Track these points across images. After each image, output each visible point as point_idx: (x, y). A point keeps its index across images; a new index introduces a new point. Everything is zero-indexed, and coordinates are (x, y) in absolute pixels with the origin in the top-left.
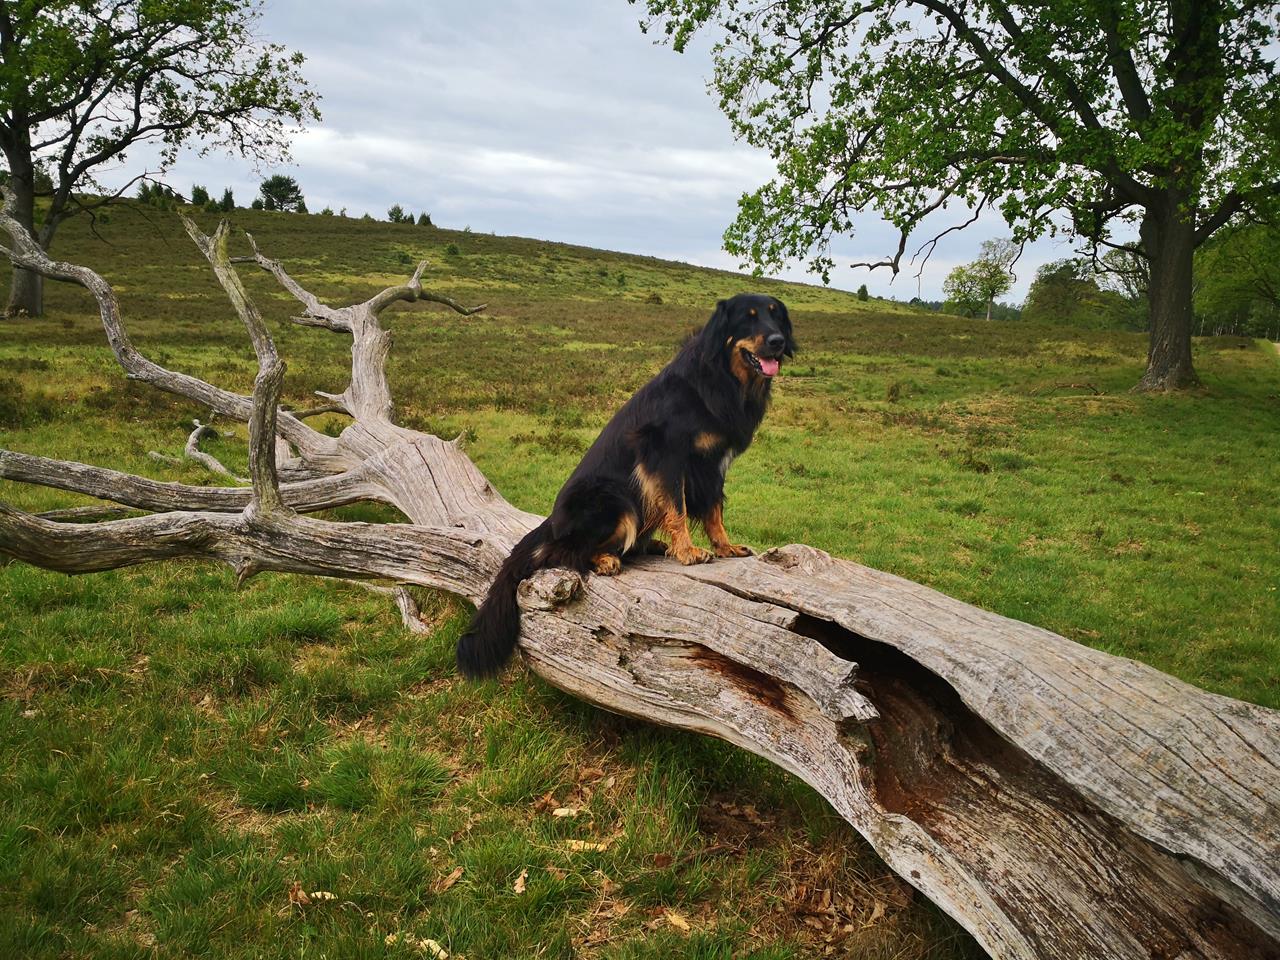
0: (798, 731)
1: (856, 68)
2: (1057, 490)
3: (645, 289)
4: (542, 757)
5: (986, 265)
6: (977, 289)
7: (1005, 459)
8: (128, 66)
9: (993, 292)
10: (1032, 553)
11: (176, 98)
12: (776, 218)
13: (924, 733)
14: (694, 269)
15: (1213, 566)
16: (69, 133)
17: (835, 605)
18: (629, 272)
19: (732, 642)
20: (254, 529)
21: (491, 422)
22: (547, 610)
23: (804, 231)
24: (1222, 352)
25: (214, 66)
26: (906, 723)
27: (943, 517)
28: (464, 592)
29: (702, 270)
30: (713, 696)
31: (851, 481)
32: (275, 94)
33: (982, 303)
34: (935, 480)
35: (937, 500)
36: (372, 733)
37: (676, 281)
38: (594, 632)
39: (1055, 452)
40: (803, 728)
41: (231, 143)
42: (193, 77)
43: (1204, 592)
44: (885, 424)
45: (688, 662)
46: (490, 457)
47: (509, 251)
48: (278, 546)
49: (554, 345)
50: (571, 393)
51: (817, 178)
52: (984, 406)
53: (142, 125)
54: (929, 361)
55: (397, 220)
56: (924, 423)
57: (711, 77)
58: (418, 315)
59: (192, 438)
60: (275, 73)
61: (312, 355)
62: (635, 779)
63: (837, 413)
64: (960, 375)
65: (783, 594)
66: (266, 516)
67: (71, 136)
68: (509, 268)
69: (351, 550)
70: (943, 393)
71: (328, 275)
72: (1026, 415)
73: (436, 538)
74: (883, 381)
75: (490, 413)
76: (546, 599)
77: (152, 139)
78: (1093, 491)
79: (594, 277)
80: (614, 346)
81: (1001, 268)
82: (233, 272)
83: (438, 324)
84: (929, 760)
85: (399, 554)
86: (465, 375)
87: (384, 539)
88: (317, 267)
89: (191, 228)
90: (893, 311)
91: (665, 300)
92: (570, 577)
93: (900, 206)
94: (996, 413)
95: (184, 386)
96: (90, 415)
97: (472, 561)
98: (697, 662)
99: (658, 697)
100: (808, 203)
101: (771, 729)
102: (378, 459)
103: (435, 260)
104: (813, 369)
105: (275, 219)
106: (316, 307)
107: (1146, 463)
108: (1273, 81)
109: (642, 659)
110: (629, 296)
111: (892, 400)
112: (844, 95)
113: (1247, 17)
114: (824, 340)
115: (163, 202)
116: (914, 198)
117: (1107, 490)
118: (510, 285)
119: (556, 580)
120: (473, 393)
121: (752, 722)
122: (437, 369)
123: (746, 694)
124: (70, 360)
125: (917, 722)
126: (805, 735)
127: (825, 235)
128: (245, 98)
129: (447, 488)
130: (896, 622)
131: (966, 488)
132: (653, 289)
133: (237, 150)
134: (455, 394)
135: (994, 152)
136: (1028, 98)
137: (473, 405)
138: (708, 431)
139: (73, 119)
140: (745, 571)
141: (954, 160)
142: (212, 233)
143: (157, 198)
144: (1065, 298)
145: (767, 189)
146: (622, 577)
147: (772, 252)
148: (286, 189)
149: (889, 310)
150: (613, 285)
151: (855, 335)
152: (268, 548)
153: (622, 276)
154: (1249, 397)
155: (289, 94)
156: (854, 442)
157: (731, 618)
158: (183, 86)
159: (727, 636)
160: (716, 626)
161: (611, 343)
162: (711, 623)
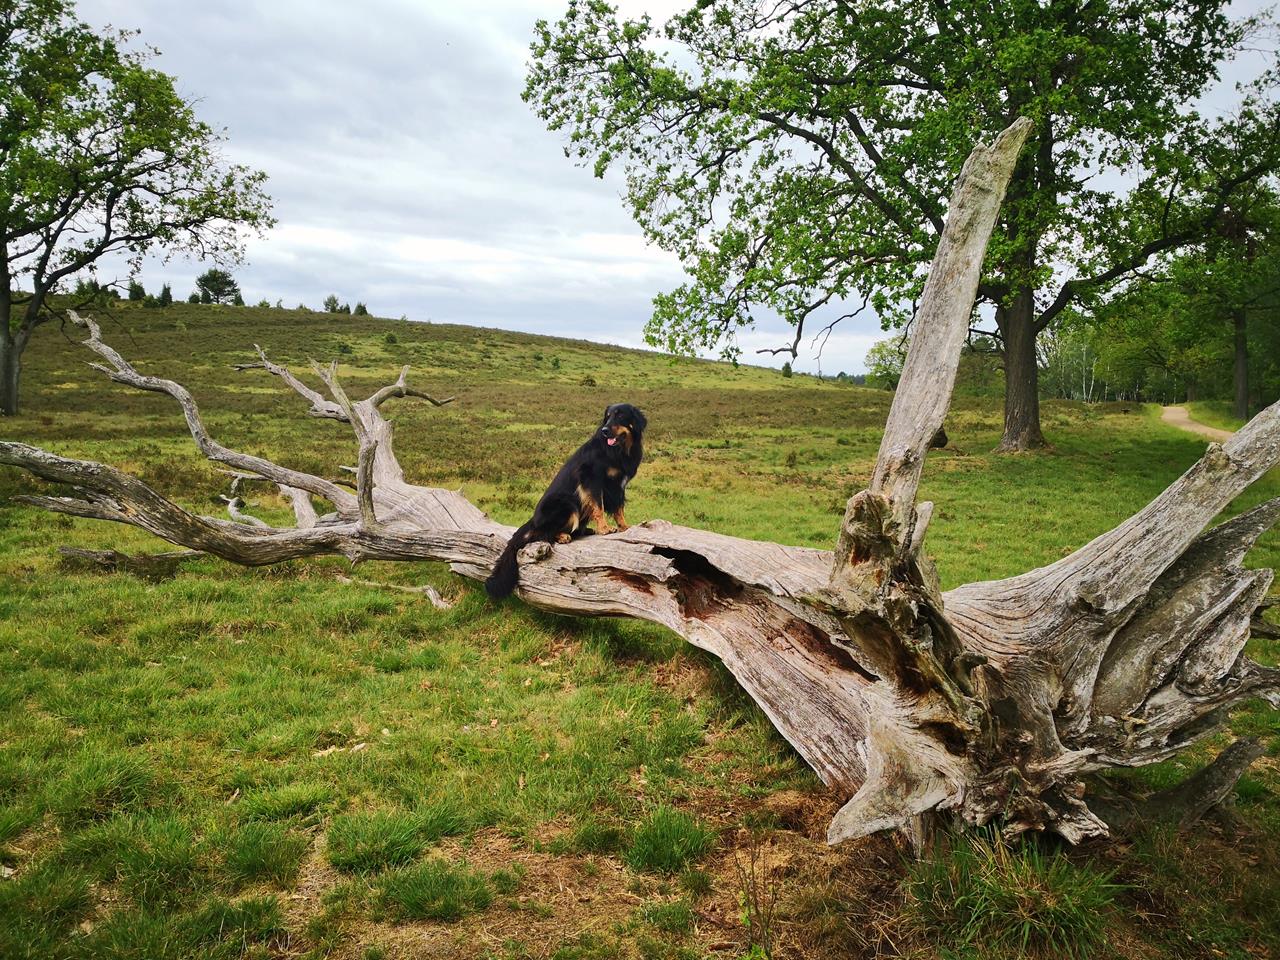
1: (749, 186)
3: (579, 371)
4: (533, 642)
6: (897, 362)
11: (143, 212)
12: (687, 314)
13: (706, 590)
14: (626, 351)
18: (563, 356)
19: (625, 563)
20: (362, 535)
22: (533, 563)
23: (712, 325)
24: (1107, 417)
26: (699, 588)
28: (484, 563)
29: (633, 352)
30: (618, 592)
32: (232, 205)
37: (609, 363)
38: (558, 571)
40: (656, 597)
41: (189, 249)
42: (159, 194)
44: (777, 483)
45: (607, 577)
47: (446, 338)
48: (377, 544)
49: (498, 427)
50: (519, 466)
51: (722, 281)
52: (866, 467)
53: (111, 238)
54: (833, 432)
55: (333, 310)
57: (626, 191)
59: (231, 508)
62: (581, 645)
63: (739, 476)
64: (858, 443)
65: (648, 539)
66: (368, 527)
67: (44, 248)
68: (447, 355)
70: (835, 458)
74: (785, 449)
75: (457, 483)
76: (533, 557)
77: (120, 249)
79: (530, 361)
80: (552, 426)
84: (708, 601)
85: (447, 544)
86: (424, 455)
90: (817, 387)
91: (598, 382)
92: (545, 545)
93: (790, 303)
97: (489, 545)
98: (612, 576)
99: (591, 596)
100: (714, 301)
101: (644, 602)
102: (406, 505)
103: (374, 349)
104: (727, 442)
105: (214, 312)
106: (323, 403)
109: (584, 580)
110: (564, 379)
112: (741, 209)
113: (1075, 137)
114: (744, 415)
118: (448, 372)
119: (538, 547)
120: (438, 469)
125: (704, 587)
127: (731, 328)
128: (205, 209)
132: (587, 371)
138: (614, 467)
140: (632, 533)
143: (94, 295)
145: (680, 292)
147: (684, 342)
148: (221, 283)
149: (812, 386)
150: (549, 369)
151: (772, 411)
152: (371, 545)
153: (556, 359)
154: (1086, 453)
155: (246, 205)
156: (750, 497)
157: (624, 553)
158: (150, 201)
159: (623, 561)
160: (618, 557)
161: (549, 424)
162: (615, 556)
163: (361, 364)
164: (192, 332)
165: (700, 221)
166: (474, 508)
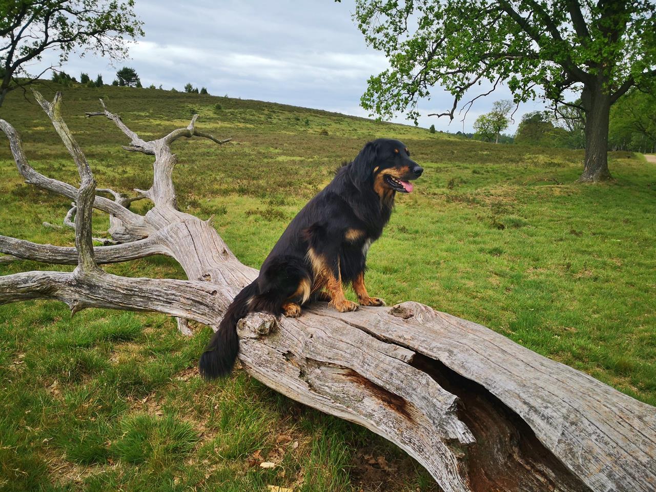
0: (415, 429)
1: (432, 8)
2: (542, 239)
3: (319, 127)
4: (254, 427)
5: (496, 114)
6: (491, 127)
7: (512, 221)
8: (41, 8)
9: (500, 129)
10: (532, 278)
11: (67, 25)
12: (388, 89)
13: (500, 439)
14: (345, 117)
15: (632, 285)
16: (10, 45)
17: (439, 349)
18: (311, 118)
19: (371, 369)
20: (79, 283)
21: (235, 202)
22: (255, 339)
23: (403, 97)
24: (619, 160)
25: (88, 8)
26: (487, 430)
27: (482, 256)
29: (349, 117)
30: (360, 401)
31: (431, 235)
32: (120, 22)
33: (494, 135)
34: (476, 235)
35: (479, 246)
36: (154, 404)
37: (336, 123)
38: (284, 354)
39: (538, 217)
40: (418, 428)
41: (96, 49)
42: (76, 14)
43: (630, 301)
44: (448, 201)
45: (343, 377)
46: (234, 223)
47: (248, 107)
48: (94, 293)
49: (271, 158)
50: (279, 186)
51: (411, 68)
52: (499, 191)
53: (49, 40)
54: (468, 166)
55: (189, 91)
56: (468, 201)
57: (354, 11)
59: (69, 214)
60: (119, 11)
61: (141, 164)
62: (310, 444)
63: (422, 196)
64: (485, 173)
65: (405, 339)
66: (86, 275)
67: (11, 46)
68: (248, 117)
69: (138, 296)
70: (477, 184)
71: (152, 121)
72: (522, 196)
73: (189, 289)
74: (445, 177)
75: (235, 197)
76: (255, 332)
77: (54, 47)
78: (561, 240)
79: (293, 121)
80: (303, 158)
81: (504, 116)
82: (64, 125)
83: (209, 147)
84: (504, 459)
85: (166, 299)
86: (223, 175)
87: (158, 289)
88: (147, 116)
89: (39, 97)
90: (449, 139)
91: (330, 133)
93: (455, 83)
94: (506, 195)
95: (58, 187)
96: (14, 200)
97: (211, 304)
98: (349, 378)
99: (324, 399)
100: (405, 81)
101: (397, 425)
102: (164, 231)
103: (209, 112)
105: (125, 91)
106: (137, 141)
107: (587, 223)
108: (653, 15)
109: (314, 373)
110: (311, 131)
111: (450, 188)
112: (425, 23)
115: (65, 82)
116: (463, 79)
117: (568, 239)
118: (248, 126)
119: (260, 321)
120: (226, 186)
121: (385, 420)
122: (208, 172)
123: (380, 401)
124: (11, 168)
125: (495, 429)
126: (420, 433)
127: (415, 99)
128: (103, 25)
129: (201, 250)
130: (481, 365)
131: (494, 238)
132: (324, 127)
133: (100, 53)
134: (216, 187)
135: (504, 54)
136: (523, 23)
137: (226, 193)
138: (354, 228)
139: (12, 37)
140: (379, 321)
141: (483, 58)
142: (51, 100)
143: (62, 80)
144: (536, 131)
145: (384, 74)
146: (301, 319)
147: (386, 108)
148: (130, 75)
149: (446, 138)
150: (303, 125)
151: (429, 152)
152: (88, 294)
153: (308, 121)
154: (637, 185)
155: (127, 22)
156: (432, 212)
157: (370, 353)
158: (71, 19)
159: (368, 365)
160: (361, 357)
161: (301, 157)
162: (358, 355)
163: (201, 120)
164: (112, 101)
165: (399, 30)
166: (218, 239)
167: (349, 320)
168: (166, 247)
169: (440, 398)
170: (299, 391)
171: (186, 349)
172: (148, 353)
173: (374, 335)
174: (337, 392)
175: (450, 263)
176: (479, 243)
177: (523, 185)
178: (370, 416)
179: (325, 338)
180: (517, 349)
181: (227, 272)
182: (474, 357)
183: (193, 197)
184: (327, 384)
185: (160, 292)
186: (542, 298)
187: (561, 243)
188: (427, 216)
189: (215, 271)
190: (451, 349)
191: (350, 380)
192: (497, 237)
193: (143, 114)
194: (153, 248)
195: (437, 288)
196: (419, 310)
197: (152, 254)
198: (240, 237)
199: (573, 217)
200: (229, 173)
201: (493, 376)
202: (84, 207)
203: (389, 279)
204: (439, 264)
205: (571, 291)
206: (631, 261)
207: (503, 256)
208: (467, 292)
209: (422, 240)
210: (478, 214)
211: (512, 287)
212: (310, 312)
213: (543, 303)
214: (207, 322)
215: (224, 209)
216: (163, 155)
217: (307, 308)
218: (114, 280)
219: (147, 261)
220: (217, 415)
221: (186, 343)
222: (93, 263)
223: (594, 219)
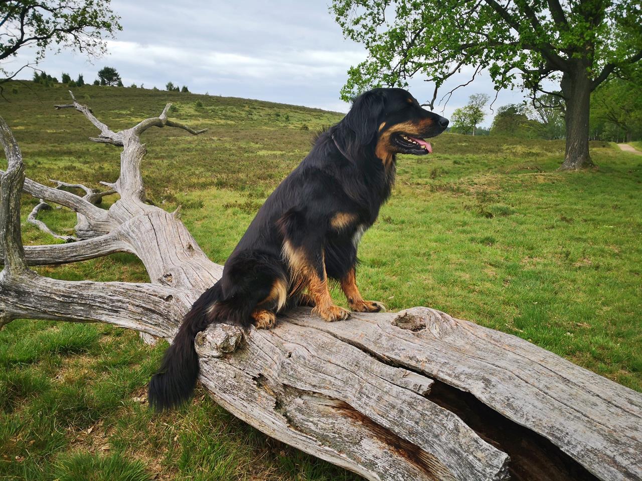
2: (533, 227)
3: (300, 123)
4: (220, 467)
5: (471, 108)
6: (467, 120)
7: (500, 209)
9: (476, 122)
10: (529, 268)
11: (43, 22)
12: (369, 80)
14: (324, 112)
15: (636, 273)
17: (469, 376)
18: (291, 114)
19: (372, 403)
20: (5, 289)
21: (213, 196)
22: (218, 357)
24: (594, 149)
25: (63, 4)
27: (474, 246)
30: (356, 443)
31: (418, 225)
32: (96, 18)
33: (470, 128)
34: (465, 224)
35: (469, 236)
36: (100, 436)
37: (316, 118)
38: (254, 379)
39: (526, 205)
41: (74, 45)
42: (51, 11)
44: (432, 191)
45: (333, 411)
46: (210, 217)
47: (228, 104)
48: (24, 301)
49: (252, 152)
50: (259, 178)
51: (390, 59)
52: (483, 180)
53: (25, 38)
54: (448, 156)
55: (171, 89)
56: (453, 190)
57: (331, 4)
58: (180, 138)
60: (95, 7)
63: (405, 186)
64: (465, 163)
65: (418, 361)
66: (14, 279)
68: (229, 113)
69: (78, 303)
70: (459, 174)
71: (134, 119)
72: (506, 184)
73: (138, 294)
74: (427, 168)
75: (213, 190)
76: (217, 349)
78: (553, 227)
79: (273, 117)
80: (284, 152)
81: (479, 109)
83: (190, 143)
85: (112, 306)
86: (202, 169)
87: (101, 294)
88: (128, 115)
91: (310, 128)
94: (490, 184)
97: (165, 312)
98: (341, 411)
100: (385, 72)
102: (126, 226)
103: (190, 110)
105: (106, 90)
106: (107, 132)
107: (576, 209)
109: (294, 404)
110: (291, 126)
111: (433, 178)
112: (403, 12)
115: (46, 82)
117: (560, 226)
118: (229, 122)
119: (223, 335)
120: (204, 179)
121: (391, 471)
122: (187, 167)
123: (384, 445)
128: (79, 22)
129: (164, 246)
131: (483, 227)
132: (304, 123)
134: (194, 180)
136: (502, 11)
137: (204, 186)
140: (380, 335)
143: (43, 80)
144: (511, 124)
145: (363, 65)
146: (277, 331)
148: (112, 74)
150: (283, 121)
152: (17, 303)
153: (288, 116)
154: (619, 171)
155: (104, 17)
156: (416, 202)
157: (370, 380)
158: (46, 15)
159: (368, 397)
160: (356, 386)
161: (282, 151)
162: (353, 383)
163: (183, 118)
164: (93, 99)
165: (378, 21)
166: (184, 233)
167: (339, 333)
168: (128, 244)
169: (479, 454)
170: (275, 427)
171: (148, 362)
172: (102, 368)
173: (373, 355)
174: (325, 429)
175: (441, 254)
176: (469, 232)
177: (506, 174)
178: (371, 465)
179: (307, 358)
180: (583, 376)
181: (191, 271)
182: (524, 389)
183: (169, 191)
184: (311, 420)
185: (105, 298)
186: (544, 290)
187: (553, 230)
188: (411, 206)
189: (178, 270)
190: (487, 376)
191: (342, 414)
192: (486, 226)
193: (124, 112)
194: (115, 245)
195: (430, 282)
196: (433, 319)
197: (113, 252)
198: (217, 231)
199: (560, 204)
200: (208, 167)
201: (561, 424)
202: (9, 195)
203: (378, 273)
204: (430, 255)
205: (574, 281)
206: (629, 248)
207: (497, 245)
208: (464, 286)
209: (410, 231)
210: (464, 203)
211: (510, 278)
212: (288, 322)
213: (547, 295)
214: (161, 334)
215: (200, 203)
216: (131, 145)
217: (283, 316)
218: (49, 285)
219: (113, 259)
220: (176, 450)
221: (148, 354)
222: (23, 264)
223: (582, 206)
